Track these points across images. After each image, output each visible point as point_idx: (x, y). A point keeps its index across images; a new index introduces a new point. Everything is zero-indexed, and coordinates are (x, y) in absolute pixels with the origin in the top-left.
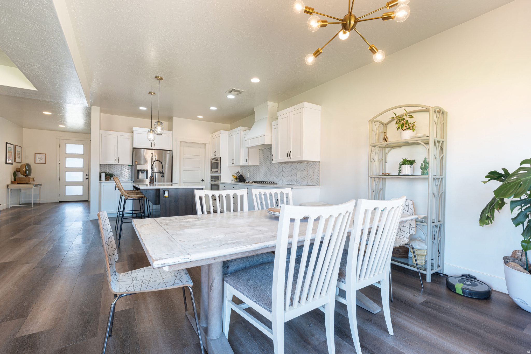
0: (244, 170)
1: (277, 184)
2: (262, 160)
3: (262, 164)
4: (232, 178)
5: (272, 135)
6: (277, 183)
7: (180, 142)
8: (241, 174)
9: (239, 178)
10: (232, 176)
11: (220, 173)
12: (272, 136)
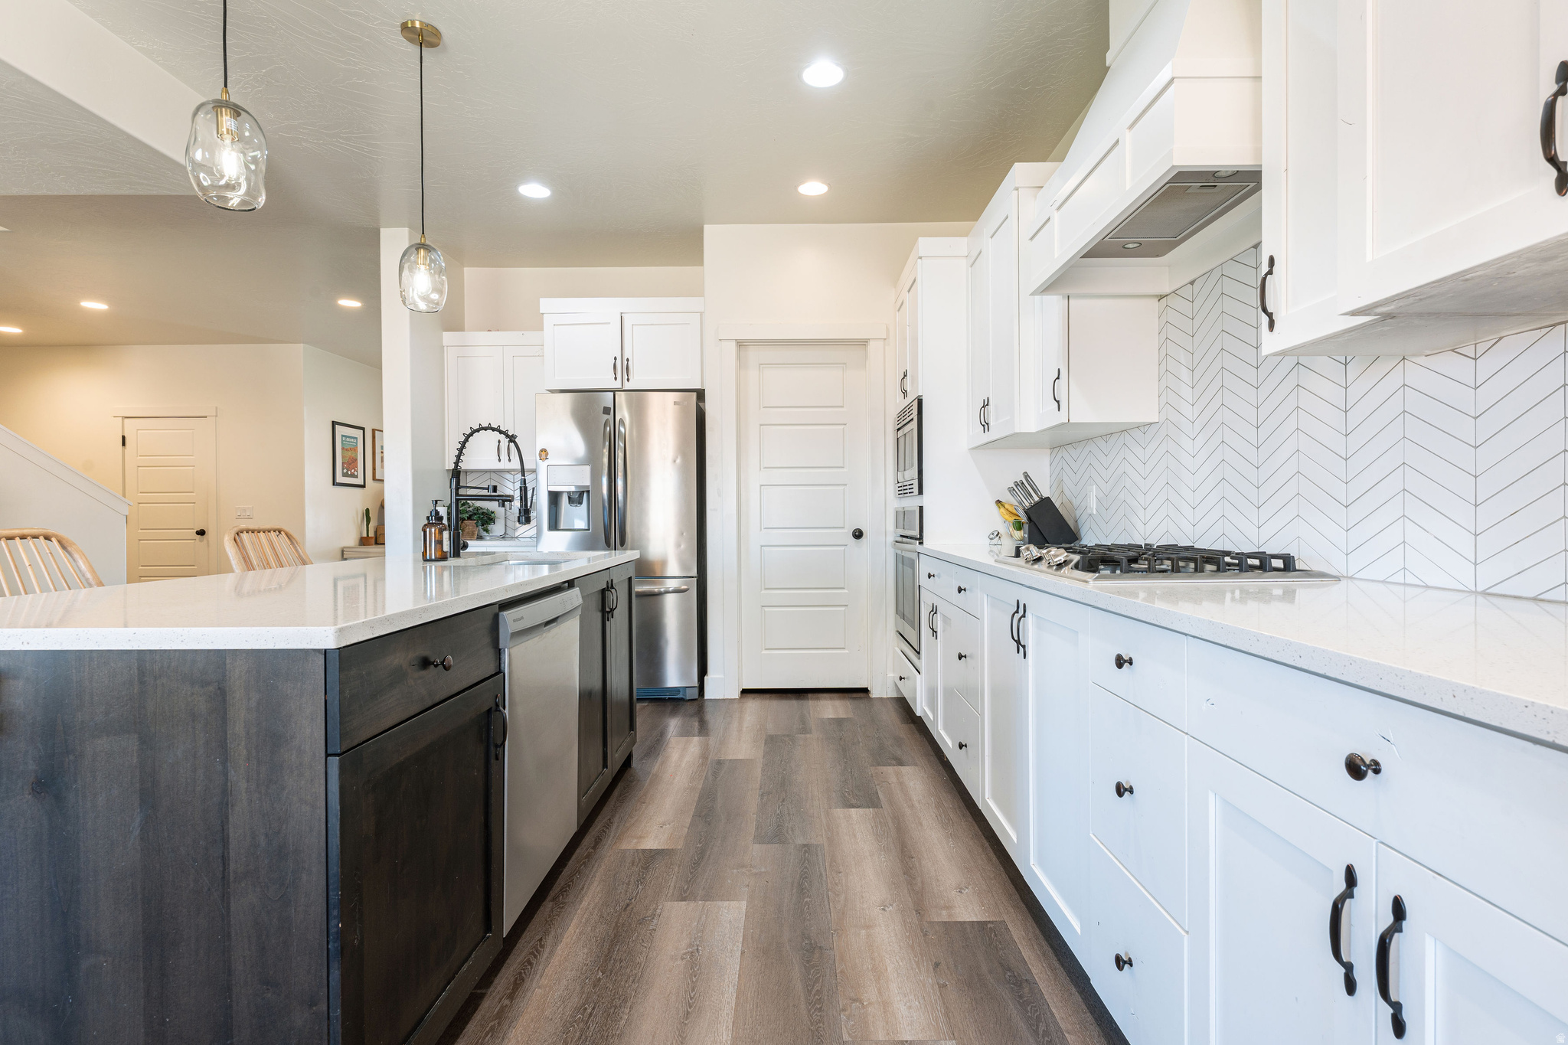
0: (1066, 467)
1: (1337, 578)
2: (1185, 374)
3: (1186, 409)
4: (999, 521)
5: (1258, 64)
6: (1337, 566)
7: (740, 344)
8: (1045, 495)
9: (1029, 519)
10: (994, 507)
11: (921, 492)
12: (1258, 78)
